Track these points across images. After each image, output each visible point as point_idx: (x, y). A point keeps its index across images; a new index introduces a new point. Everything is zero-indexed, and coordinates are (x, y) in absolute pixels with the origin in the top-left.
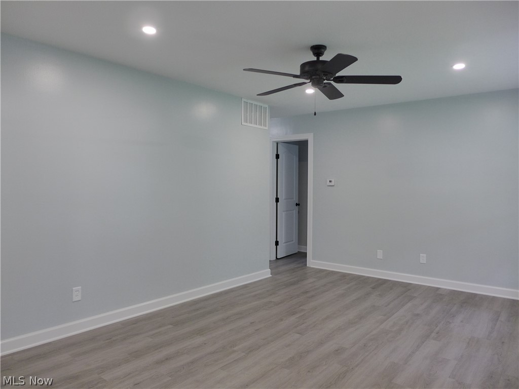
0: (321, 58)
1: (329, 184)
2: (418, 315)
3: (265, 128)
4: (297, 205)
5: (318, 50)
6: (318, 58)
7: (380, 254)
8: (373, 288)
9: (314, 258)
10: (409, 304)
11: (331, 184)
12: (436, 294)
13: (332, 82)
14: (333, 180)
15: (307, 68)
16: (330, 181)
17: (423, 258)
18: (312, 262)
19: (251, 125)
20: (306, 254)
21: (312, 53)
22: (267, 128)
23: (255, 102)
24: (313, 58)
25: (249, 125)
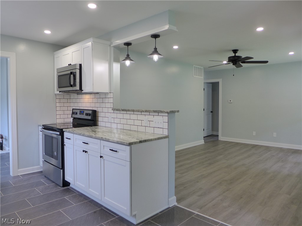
0: (237, 55)
1: (229, 102)
2: (273, 156)
3: (202, 77)
4: (211, 112)
5: (235, 51)
6: (235, 55)
7: (254, 133)
8: (252, 147)
9: (222, 136)
10: (269, 153)
11: (230, 102)
12: (281, 150)
13: (241, 63)
14: (232, 100)
15: (231, 59)
16: (230, 101)
17: (275, 135)
18: (221, 138)
19: (196, 77)
20: (218, 135)
21: (232, 52)
22: (203, 77)
23: (198, 67)
24: (233, 55)
25: (196, 76)
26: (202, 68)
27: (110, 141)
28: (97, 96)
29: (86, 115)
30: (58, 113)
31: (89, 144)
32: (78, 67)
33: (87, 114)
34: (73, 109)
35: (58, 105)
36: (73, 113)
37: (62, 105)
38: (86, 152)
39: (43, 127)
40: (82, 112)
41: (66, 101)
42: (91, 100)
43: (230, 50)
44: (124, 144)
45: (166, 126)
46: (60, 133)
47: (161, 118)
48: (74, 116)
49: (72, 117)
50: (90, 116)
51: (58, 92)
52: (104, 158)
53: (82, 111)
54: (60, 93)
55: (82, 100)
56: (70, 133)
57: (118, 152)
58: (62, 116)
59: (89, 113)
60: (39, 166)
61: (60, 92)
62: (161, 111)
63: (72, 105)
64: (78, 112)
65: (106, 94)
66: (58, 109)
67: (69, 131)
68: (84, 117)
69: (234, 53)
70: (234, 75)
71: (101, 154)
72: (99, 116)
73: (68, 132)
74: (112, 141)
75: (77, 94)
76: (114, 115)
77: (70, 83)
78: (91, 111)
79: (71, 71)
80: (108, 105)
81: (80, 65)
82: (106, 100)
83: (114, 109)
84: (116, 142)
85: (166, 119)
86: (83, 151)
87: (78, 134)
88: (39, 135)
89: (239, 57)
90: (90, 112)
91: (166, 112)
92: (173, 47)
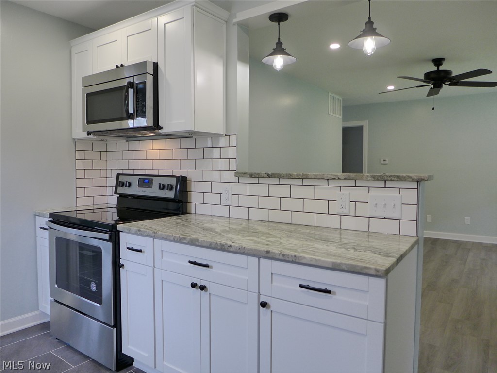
0: (441, 68)
5: (438, 62)
6: (438, 68)
7: (429, 218)
11: (385, 162)
15: (432, 76)
16: (385, 160)
17: (468, 220)
21: (433, 64)
22: (341, 117)
23: (335, 96)
24: (435, 68)
25: (332, 114)
26: (341, 98)
27: (304, 261)
28: (185, 143)
29: (160, 189)
30: (80, 183)
31: (212, 267)
32: (150, 70)
33: (162, 187)
34: (118, 175)
35: (79, 164)
36: (119, 184)
37: (89, 164)
38: (203, 288)
39: (51, 219)
40: (147, 181)
41: (96, 155)
42: (167, 154)
43: (426, 61)
44: (362, 272)
45: (411, 212)
46: (110, 236)
47: (395, 193)
48: (121, 190)
49: (116, 193)
50: (171, 189)
51: (84, 135)
52: (273, 308)
53: (146, 179)
54: (89, 136)
55: (141, 155)
56: (141, 235)
57: (335, 294)
58: (89, 192)
59: (168, 184)
60: (37, 313)
61: (89, 133)
62: (398, 177)
63: (110, 164)
64: (135, 181)
65: (214, 137)
66: (80, 174)
67: (139, 230)
68: (154, 191)
69: (435, 65)
70: (433, 109)
71: (259, 294)
72: (193, 190)
73: (136, 233)
74: (312, 263)
75: (127, 141)
76: (242, 189)
77: (127, 110)
78: (175, 178)
79: (131, 80)
80: (221, 165)
81: (156, 66)
82: (216, 153)
83: (239, 175)
84: (330, 266)
85: (411, 196)
86: (194, 285)
87: (172, 239)
88: (36, 236)
89: (448, 73)
90: (173, 181)
91: (415, 178)
92: (329, 45)
